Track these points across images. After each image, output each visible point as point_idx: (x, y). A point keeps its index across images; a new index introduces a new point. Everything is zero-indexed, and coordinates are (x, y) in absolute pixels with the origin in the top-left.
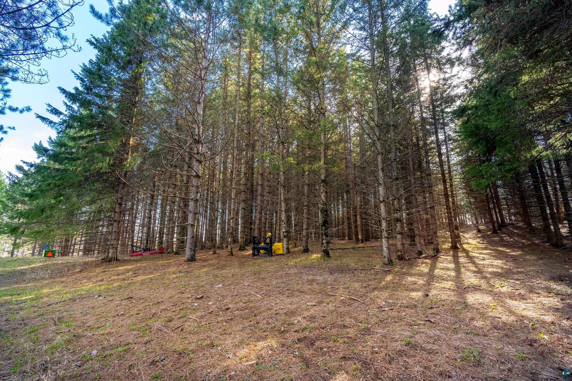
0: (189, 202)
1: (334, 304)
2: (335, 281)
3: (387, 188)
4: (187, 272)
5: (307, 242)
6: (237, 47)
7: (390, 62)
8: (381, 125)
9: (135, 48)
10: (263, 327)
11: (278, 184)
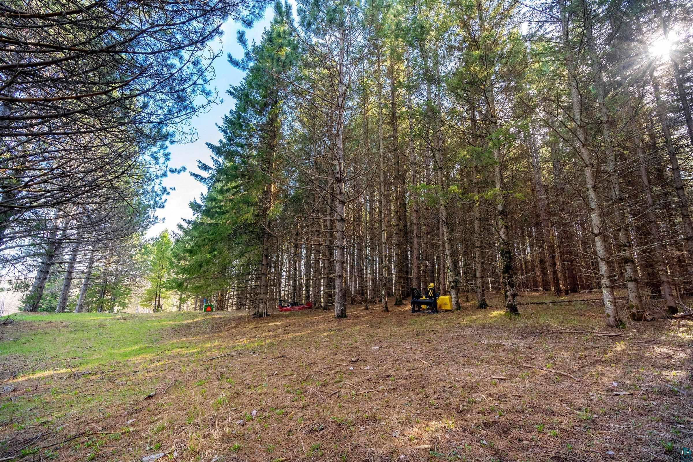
0: (334, 250)
1: (532, 380)
2: (530, 348)
3: (604, 215)
4: (338, 330)
5: (483, 295)
6: (375, 63)
7: (594, 31)
8: (587, 124)
9: (270, 88)
10: (435, 402)
11: (438, 221)
